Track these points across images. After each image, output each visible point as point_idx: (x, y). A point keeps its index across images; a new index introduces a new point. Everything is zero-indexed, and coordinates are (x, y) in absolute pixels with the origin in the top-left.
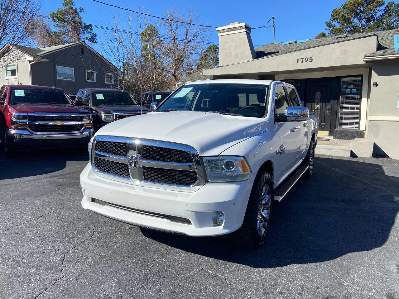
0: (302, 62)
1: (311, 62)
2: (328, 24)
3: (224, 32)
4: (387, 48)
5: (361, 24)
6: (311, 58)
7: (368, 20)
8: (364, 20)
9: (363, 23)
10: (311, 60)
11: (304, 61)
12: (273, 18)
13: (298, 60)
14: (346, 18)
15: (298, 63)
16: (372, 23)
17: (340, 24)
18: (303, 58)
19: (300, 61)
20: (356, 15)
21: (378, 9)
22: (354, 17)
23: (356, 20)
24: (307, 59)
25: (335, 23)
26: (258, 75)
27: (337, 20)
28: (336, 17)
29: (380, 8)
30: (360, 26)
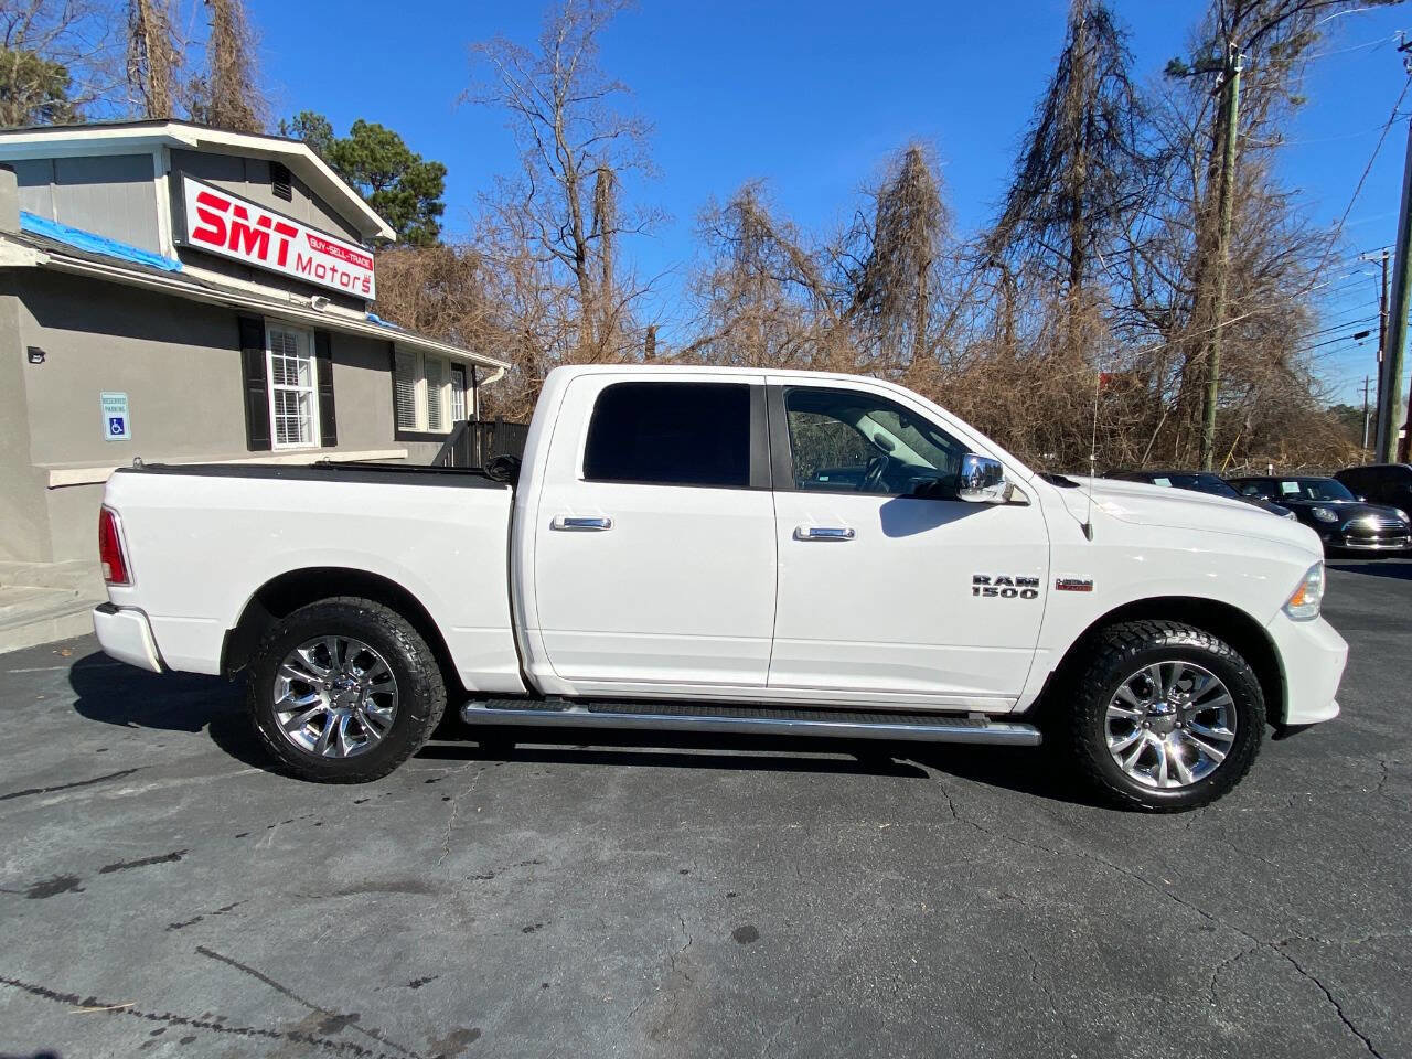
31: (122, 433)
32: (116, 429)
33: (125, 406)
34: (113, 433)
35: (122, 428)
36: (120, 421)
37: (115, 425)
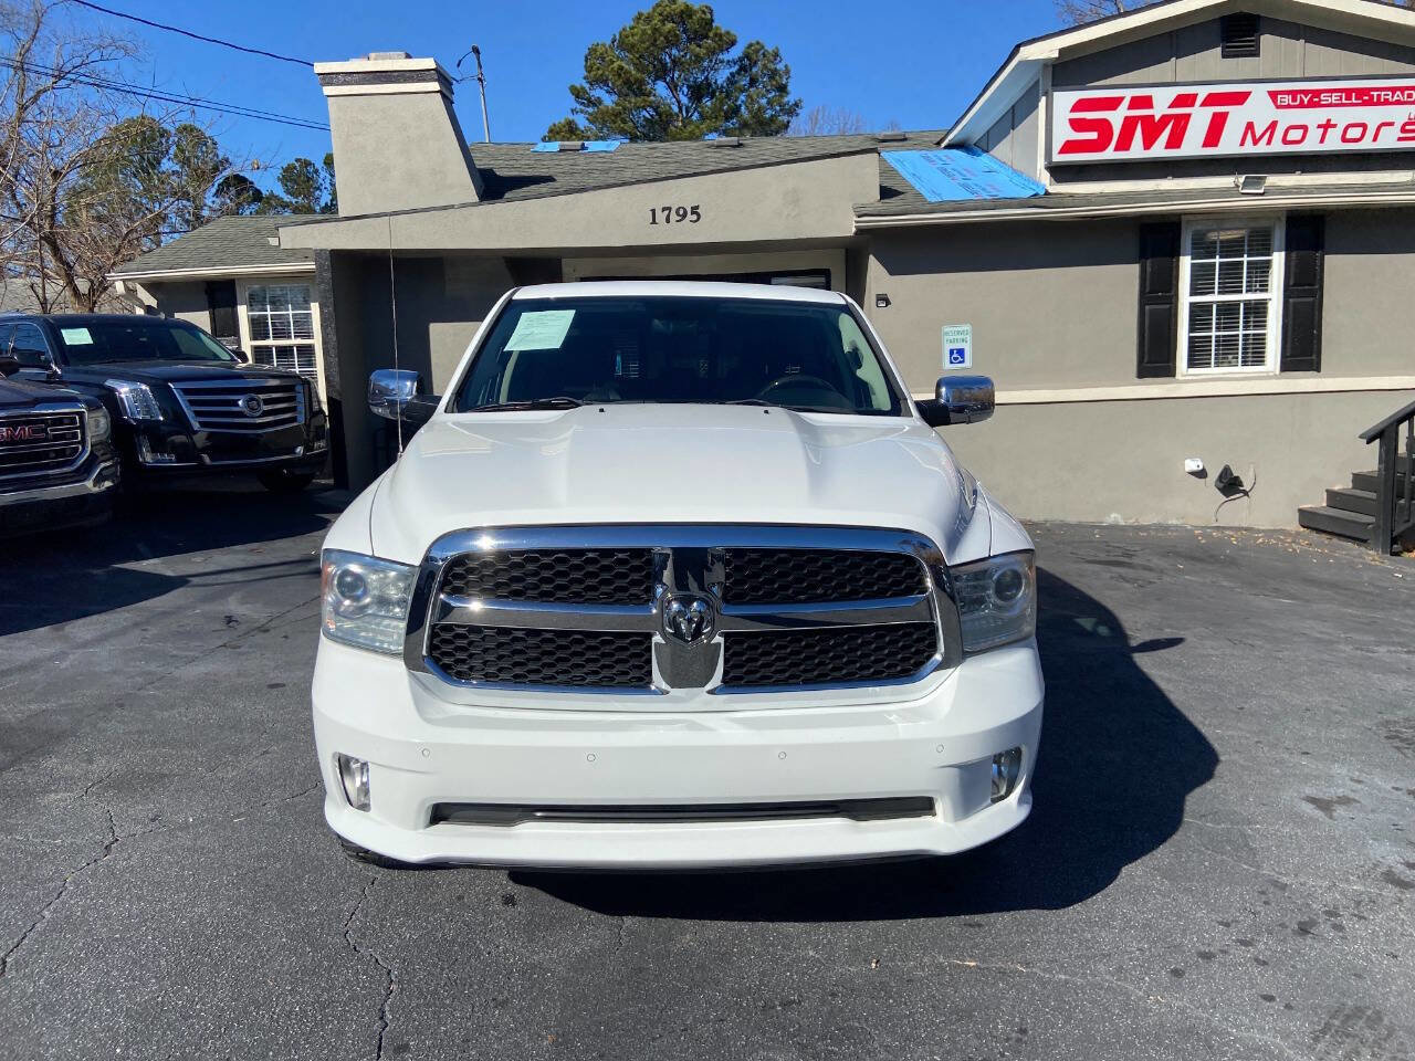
0: (668, 221)
1: (696, 221)
2: (578, 93)
3: (348, 83)
4: (899, 193)
5: (679, 102)
6: (695, 210)
7: (698, 92)
8: (685, 89)
9: (684, 100)
10: (695, 217)
11: (674, 217)
12: (476, 51)
13: (653, 211)
14: (632, 79)
15: (654, 222)
16: (707, 103)
17: (615, 98)
18: (669, 209)
19: (661, 217)
20: (661, 73)
21: (721, 57)
22: (657, 78)
23: (661, 89)
24: (681, 212)
25: (598, 93)
26: (505, 258)
27: (605, 83)
28: (600, 72)
29: (725, 57)
30: (676, 109)
31: (963, 362)
32: (956, 359)
33: (969, 338)
34: (951, 363)
35: (963, 357)
36: (961, 352)
37: (955, 355)
